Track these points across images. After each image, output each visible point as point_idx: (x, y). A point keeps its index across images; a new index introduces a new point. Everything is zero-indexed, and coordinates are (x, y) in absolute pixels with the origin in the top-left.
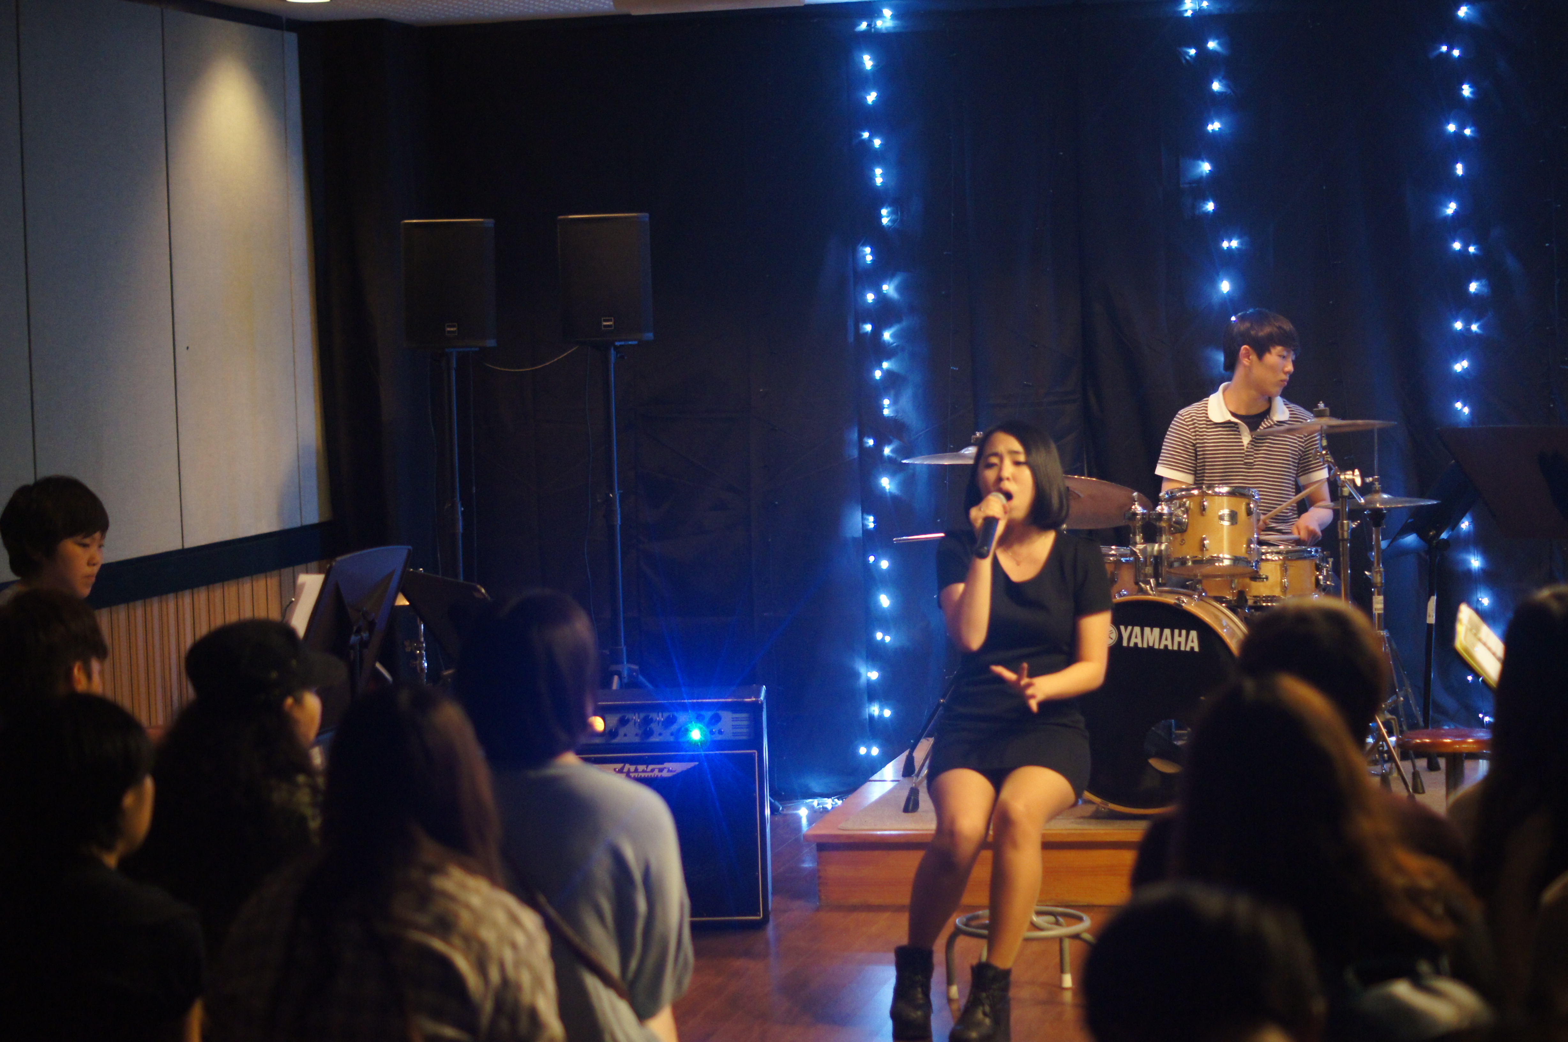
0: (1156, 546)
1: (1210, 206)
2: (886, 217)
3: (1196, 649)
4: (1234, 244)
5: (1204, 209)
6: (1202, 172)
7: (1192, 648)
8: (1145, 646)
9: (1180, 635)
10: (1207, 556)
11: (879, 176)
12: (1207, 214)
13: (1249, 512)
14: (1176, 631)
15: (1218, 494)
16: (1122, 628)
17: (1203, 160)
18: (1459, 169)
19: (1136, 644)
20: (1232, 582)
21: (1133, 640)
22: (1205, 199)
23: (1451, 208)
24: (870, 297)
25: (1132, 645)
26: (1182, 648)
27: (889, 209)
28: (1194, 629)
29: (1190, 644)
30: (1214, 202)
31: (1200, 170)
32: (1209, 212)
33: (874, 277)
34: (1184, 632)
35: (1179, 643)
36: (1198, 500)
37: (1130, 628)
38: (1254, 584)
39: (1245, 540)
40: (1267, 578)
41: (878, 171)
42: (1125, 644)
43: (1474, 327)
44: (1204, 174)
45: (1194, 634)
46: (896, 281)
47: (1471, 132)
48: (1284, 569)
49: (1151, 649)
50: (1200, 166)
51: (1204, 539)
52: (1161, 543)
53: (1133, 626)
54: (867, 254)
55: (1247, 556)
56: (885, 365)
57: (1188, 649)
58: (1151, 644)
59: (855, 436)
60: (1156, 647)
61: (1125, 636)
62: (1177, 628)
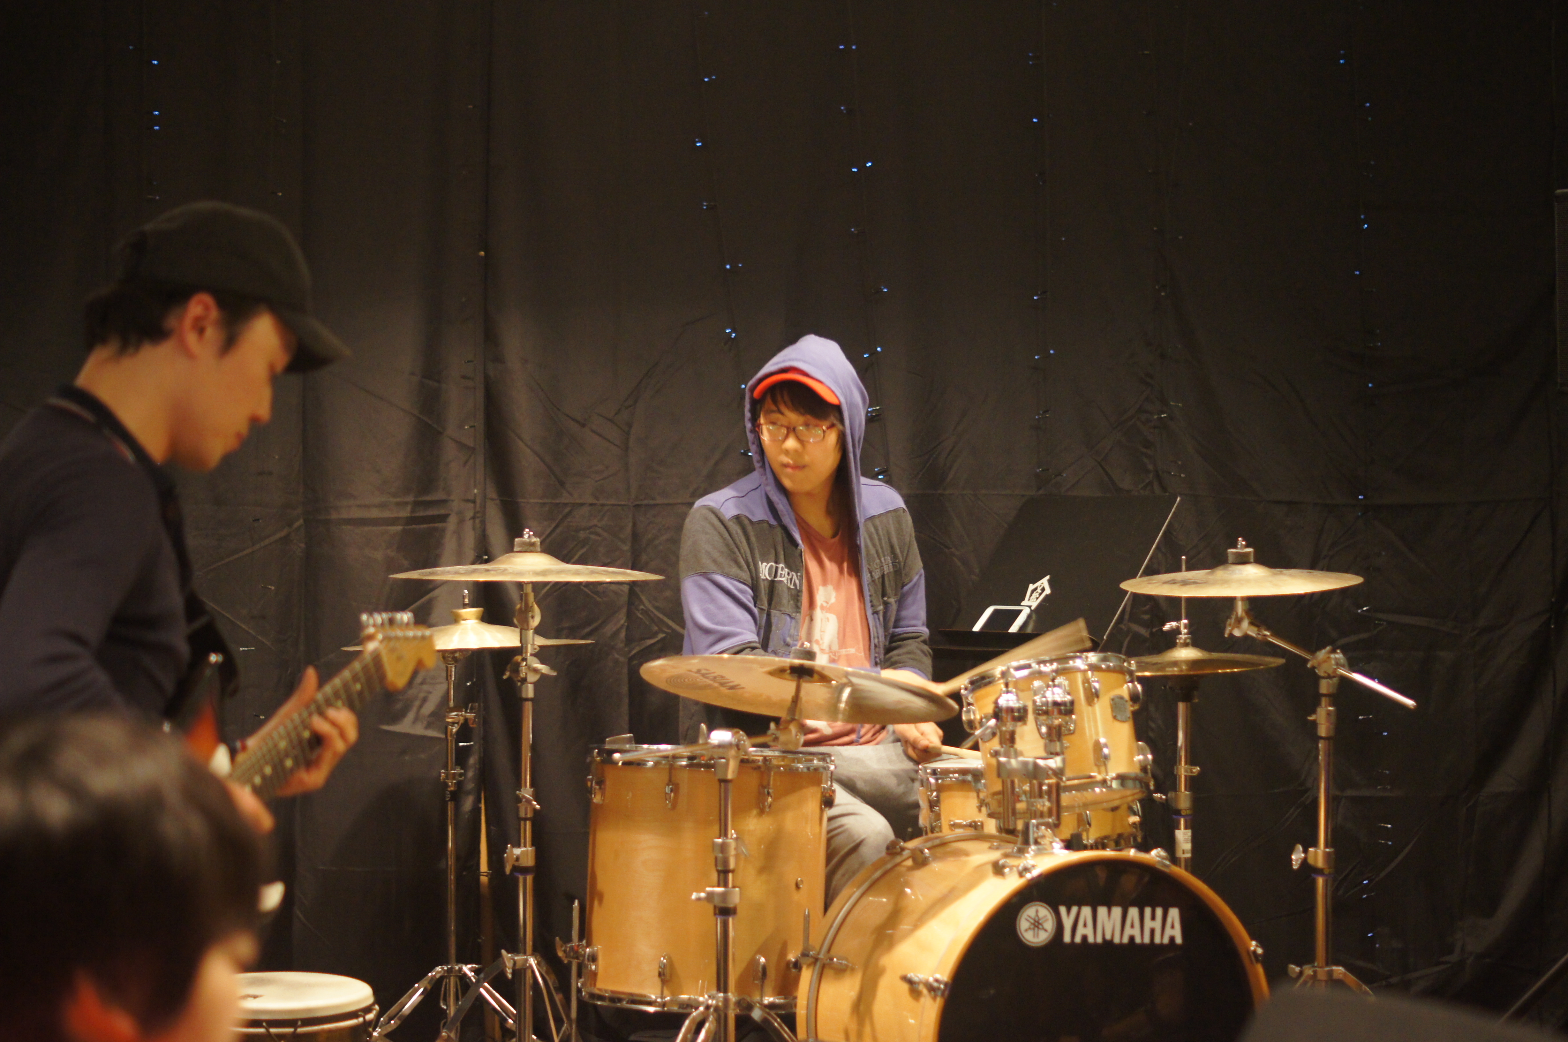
3: (1179, 940)
7: (1172, 939)
8: (1099, 940)
9: (1153, 918)
14: (1148, 911)
16: (1063, 910)
19: (1085, 938)
21: (1081, 931)
25: (1078, 939)
26: (1157, 940)
28: (1174, 904)
29: (1169, 932)
34: (1159, 912)
35: (1152, 931)
37: (1074, 909)
42: (1067, 938)
45: (1174, 913)
49: (1108, 944)
51: (1104, 746)
53: (1080, 904)
57: (1166, 941)
58: (1108, 937)
60: (1117, 940)
61: (1068, 923)
62: (1148, 905)
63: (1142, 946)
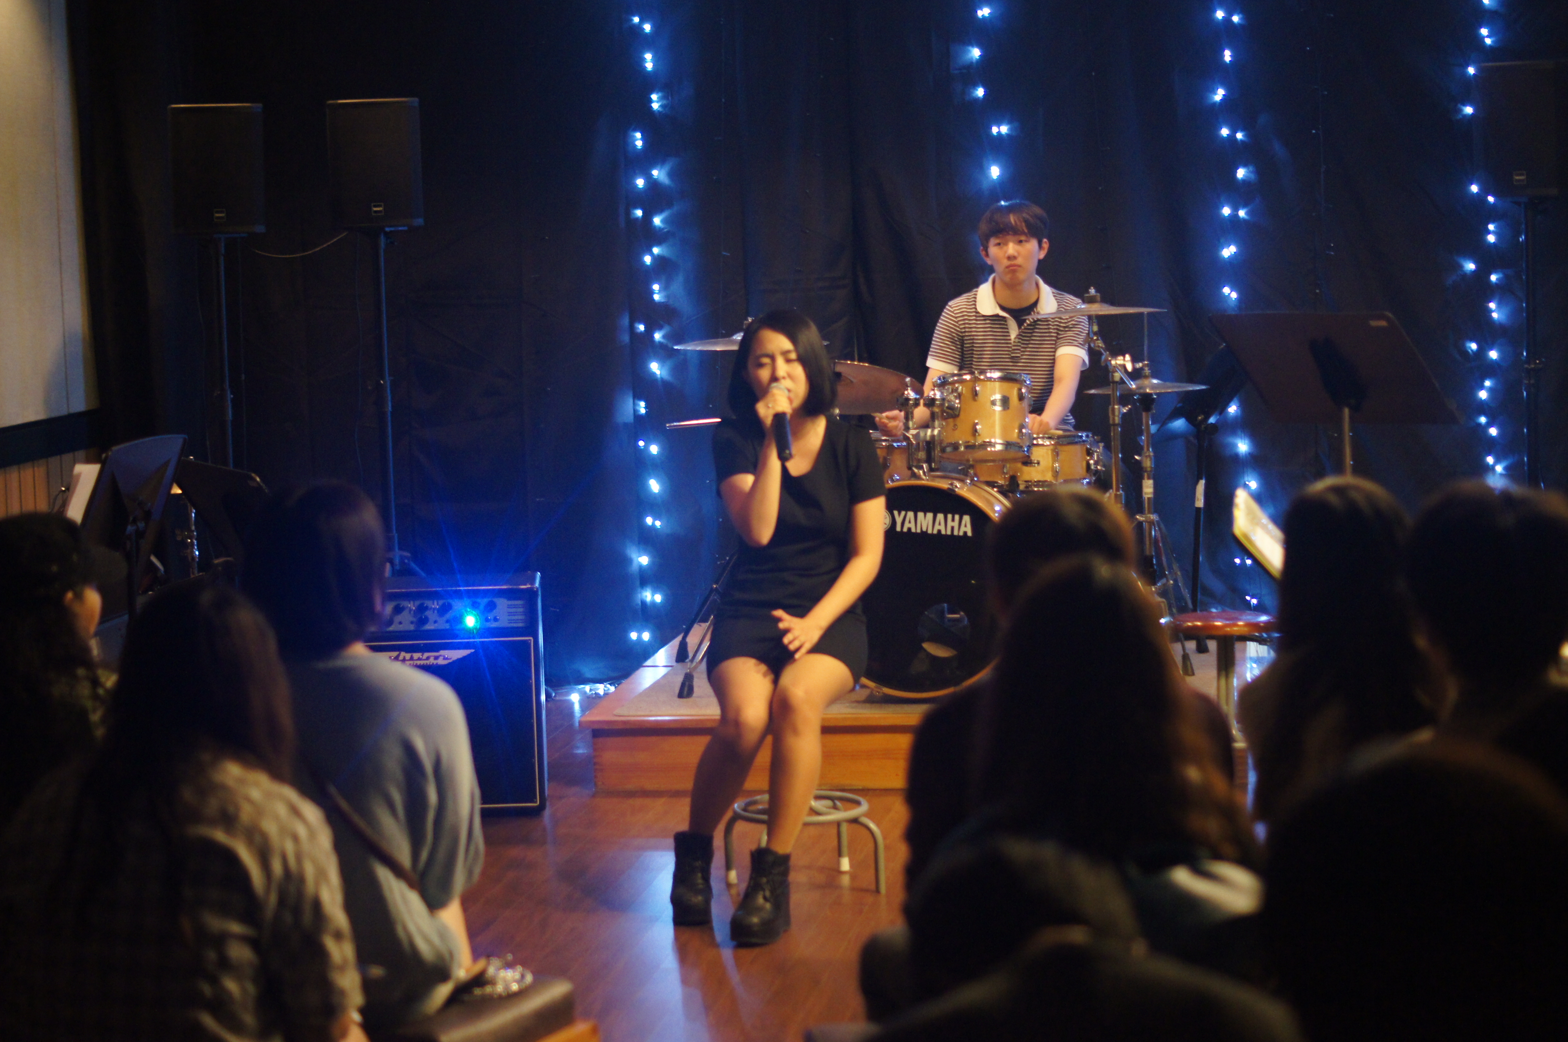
0: (929, 432)
1: (980, 92)
2: (656, 102)
3: (970, 534)
4: (1004, 129)
5: (974, 95)
6: (972, 58)
7: (965, 533)
8: (919, 531)
9: (953, 520)
10: (979, 441)
11: (649, 62)
12: (977, 100)
13: (1021, 397)
14: (950, 516)
15: (990, 379)
16: (896, 513)
17: (973, 46)
18: (1227, 56)
19: (909, 529)
20: (1004, 467)
21: (907, 525)
22: (975, 86)
23: (1219, 95)
24: (640, 183)
25: (905, 530)
26: (956, 533)
27: (660, 94)
28: (966, 514)
29: (963, 529)
30: (984, 87)
31: (970, 55)
32: (979, 98)
33: (644, 162)
34: (957, 517)
35: (953, 528)
36: (971, 384)
37: (903, 513)
38: (1026, 469)
39: (1017, 425)
40: (1038, 463)
41: (648, 56)
42: (898, 529)
43: (1242, 213)
44: (974, 61)
45: (967, 519)
46: (667, 167)
47: (1239, 19)
48: (1056, 454)
49: (924, 534)
50: (969, 51)
51: (977, 424)
52: (933, 428)
53: (907, 510)
54: (638, 140)
55: (1019, 441)
56: (656, 250)
57: (961, 534)
58: (924, 529)
59: (625, 321)
60: (930, 531)
61: (899, 520)
62: (950, 513)
63: (946, 535)
